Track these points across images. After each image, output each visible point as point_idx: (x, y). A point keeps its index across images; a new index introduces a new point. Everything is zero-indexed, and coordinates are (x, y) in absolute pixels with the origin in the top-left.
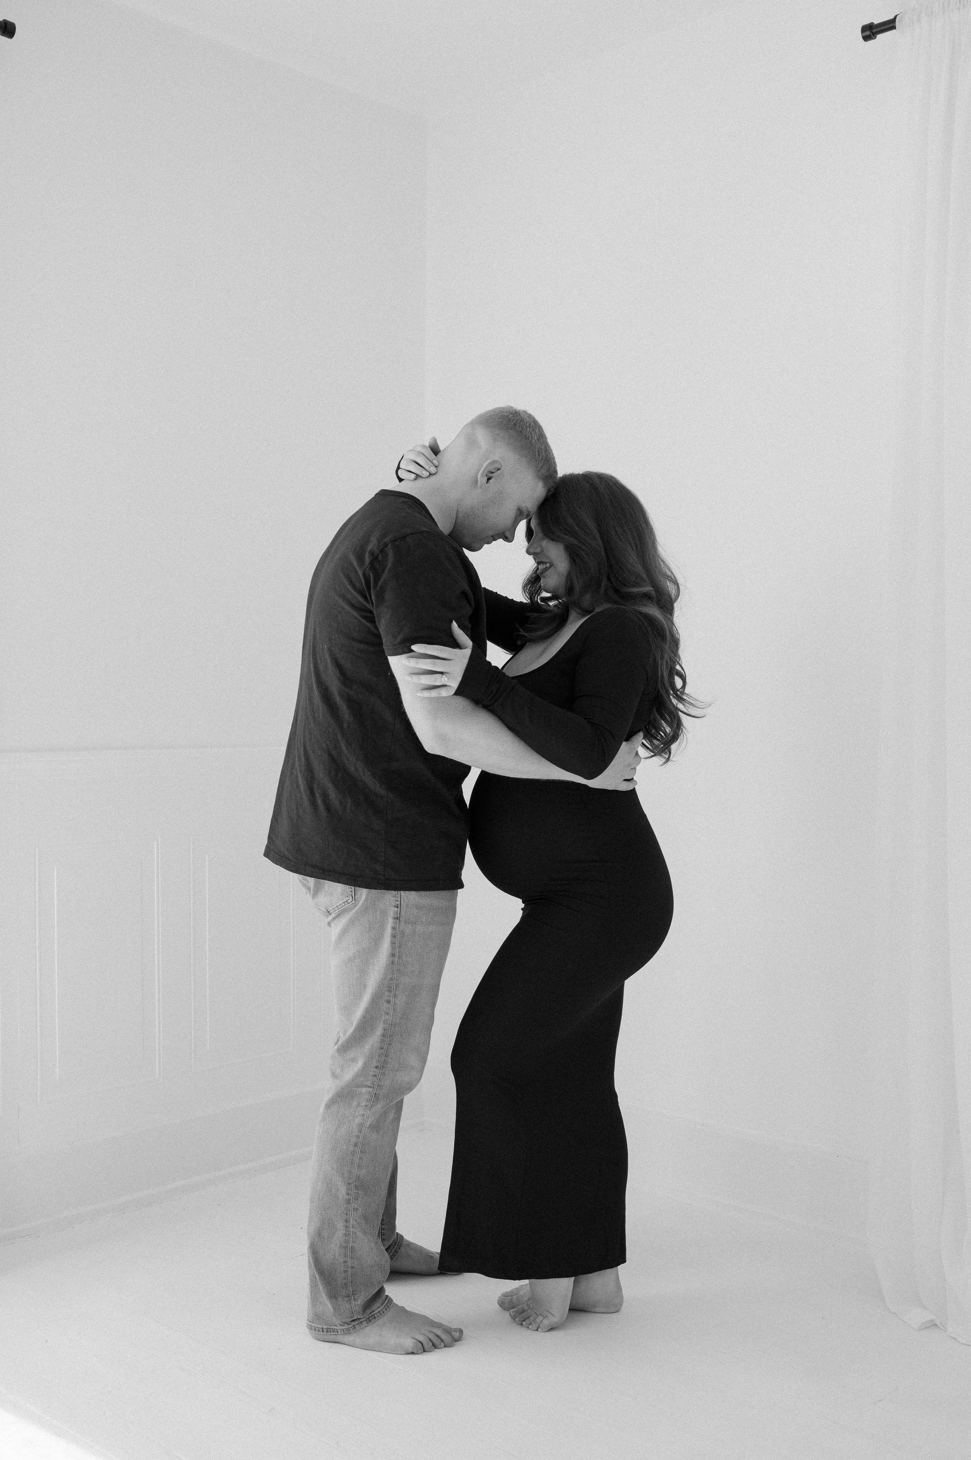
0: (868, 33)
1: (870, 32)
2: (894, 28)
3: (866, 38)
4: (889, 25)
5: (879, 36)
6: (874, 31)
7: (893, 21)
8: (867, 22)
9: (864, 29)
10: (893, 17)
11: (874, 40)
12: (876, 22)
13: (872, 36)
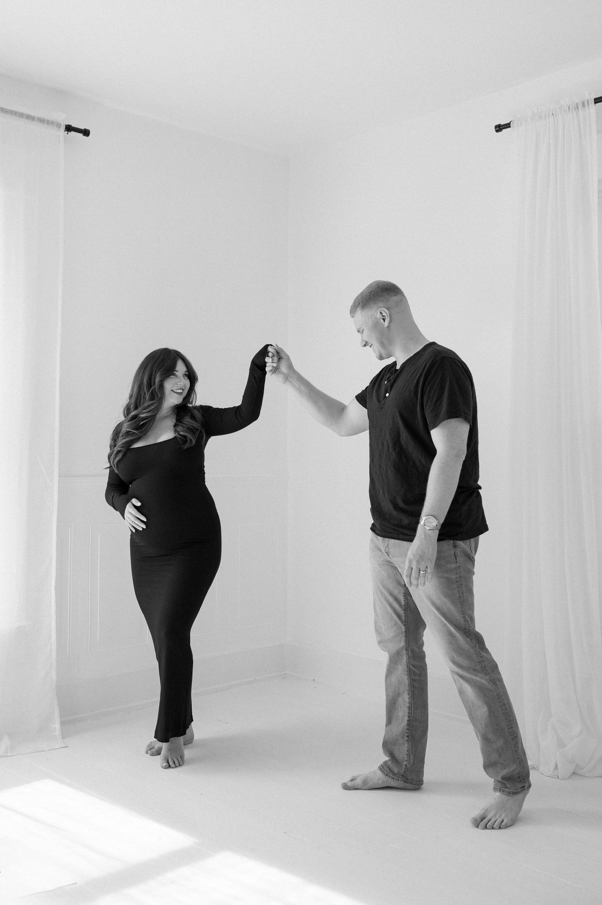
1: (499, 128)
2: (510, 127)
3: (497, 131)
4: (508, 126)
5: (503, 130)
6: (501, 128)
7: (509, 124)
8: (497, 124)
9: (496, 127)
10: (509, 122)
11: (501, 132)
12: (502, 124)
13: (500, 130)
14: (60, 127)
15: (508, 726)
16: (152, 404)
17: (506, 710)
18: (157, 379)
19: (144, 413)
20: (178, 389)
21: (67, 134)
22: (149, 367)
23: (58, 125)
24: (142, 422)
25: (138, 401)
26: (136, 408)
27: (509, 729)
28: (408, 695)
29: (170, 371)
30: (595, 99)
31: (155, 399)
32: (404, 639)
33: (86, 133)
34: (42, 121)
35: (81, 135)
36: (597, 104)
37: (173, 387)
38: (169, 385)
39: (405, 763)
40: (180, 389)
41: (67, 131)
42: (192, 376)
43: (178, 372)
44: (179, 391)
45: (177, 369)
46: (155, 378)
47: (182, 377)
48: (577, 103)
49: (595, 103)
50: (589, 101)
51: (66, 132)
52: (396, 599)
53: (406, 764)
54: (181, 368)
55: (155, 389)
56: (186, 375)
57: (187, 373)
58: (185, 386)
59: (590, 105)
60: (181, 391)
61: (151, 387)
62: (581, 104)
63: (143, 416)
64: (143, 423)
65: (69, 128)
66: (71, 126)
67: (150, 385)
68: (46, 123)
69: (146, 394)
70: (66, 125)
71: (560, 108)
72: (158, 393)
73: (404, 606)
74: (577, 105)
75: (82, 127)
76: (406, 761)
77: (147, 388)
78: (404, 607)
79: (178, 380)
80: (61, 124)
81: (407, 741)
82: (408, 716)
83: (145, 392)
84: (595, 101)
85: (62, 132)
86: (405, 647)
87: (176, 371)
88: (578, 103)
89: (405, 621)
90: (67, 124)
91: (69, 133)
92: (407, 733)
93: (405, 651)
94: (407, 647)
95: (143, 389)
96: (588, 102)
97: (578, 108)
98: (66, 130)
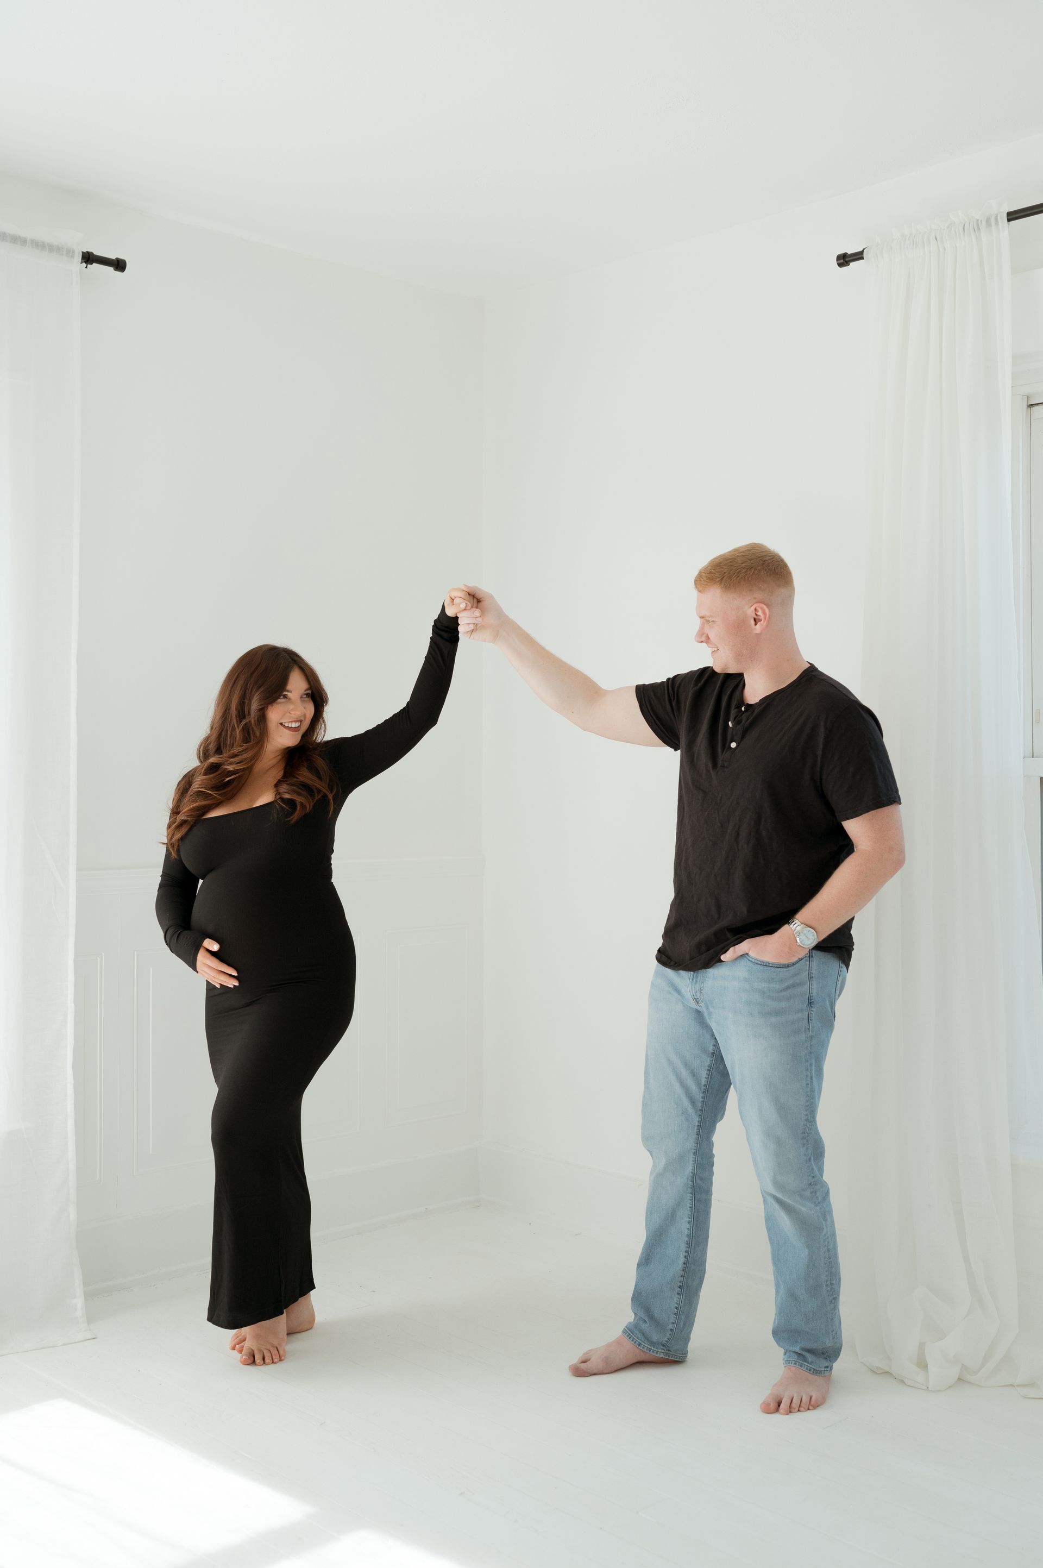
0: (842, 261)
1: (844, 260)
2: (862, 258)
3: (840, 265)
4: (859, 256)
5: (852, 264)
6: (847, 259)
7: (862, 253)
8: (842, 252)
9: (839, 258)
10: (862, 250)
11: (846, 267)
12: (849, 252)
13: (845, 263)
14: (72, 256)
15: (827, 1281)
16: (246, 750)
17: (830, 1258)
18: (255, 706)
19: (231, 764)
20: (292, 722)
21: (86, 267)
22: (241, 683)
23: (70, 253)
24: (227, 777)
25: (222, 739)
26: (219, 751)
27: (827, 1285)
28: (689, 1223)
29: (276, 691)
30: (1009, 214)
31: (250, 742)
32: (694, 1137)
33: (119, 265)
34: (39, 245)
35: (110, 270)
36: (1011, 222)
37: (281, 718)
38: (275, 714)
39: (671, 1326)
40: (295, 721)
41: (85, 262)
42: (317, 697)
43: (291, 692)
44: (294, 725)
45: (289, 687)
46: (250, 704)
47: (299, 701)
48: (978, 220)
49: (1009, 220)
50: (999, 217)
51: (84, 265)
52: (693, 1074)
53: (672, 1328)
54: (296, 684)
55: (250, 721)
56: (307, 694)
57: (309, 692)
58: (305, 716)
59: (1000, 224)
60: (297, 725)
61: (244, 717)
62: (984, 222)
63: (230, 768)
64: (229, 781)
65: (88, 258)
66: (92, 253)
67: (242, 714)
68: (48, 249)
69: (236, 728)
70: (83, 252)
71: (948, 227)
72: (255, 729)
73: (705, 1085)
74: (978, 224)
75: (112, 256)
76: (673, 1323)
77: (236, 719)
78: (703, 1088)
79: (292, 707)
80: (73, 252)
81: (678, 1294)
82: (685, 1257)
83: (234, 725)
84: (1009, 218)
85: (77, 264)
86: (694, 1149)
87: (288, 691)
88: (980, 221)
89: (700, 1110)
90: (85, 251)
91: (89, 265)
92: (680, 1282)
93: (692, 1155)
94: (697, 1150)
95: (231, 720)
96: (996, 216)
97: (979, 229)
98: (83, 261)
